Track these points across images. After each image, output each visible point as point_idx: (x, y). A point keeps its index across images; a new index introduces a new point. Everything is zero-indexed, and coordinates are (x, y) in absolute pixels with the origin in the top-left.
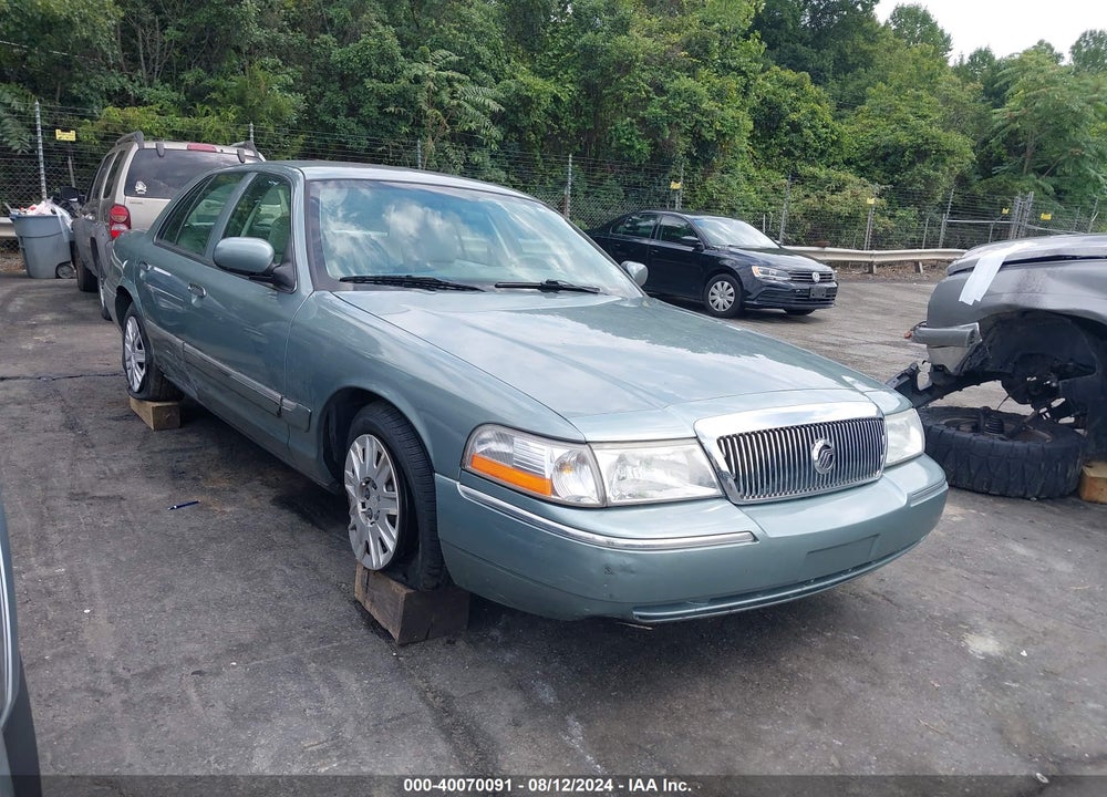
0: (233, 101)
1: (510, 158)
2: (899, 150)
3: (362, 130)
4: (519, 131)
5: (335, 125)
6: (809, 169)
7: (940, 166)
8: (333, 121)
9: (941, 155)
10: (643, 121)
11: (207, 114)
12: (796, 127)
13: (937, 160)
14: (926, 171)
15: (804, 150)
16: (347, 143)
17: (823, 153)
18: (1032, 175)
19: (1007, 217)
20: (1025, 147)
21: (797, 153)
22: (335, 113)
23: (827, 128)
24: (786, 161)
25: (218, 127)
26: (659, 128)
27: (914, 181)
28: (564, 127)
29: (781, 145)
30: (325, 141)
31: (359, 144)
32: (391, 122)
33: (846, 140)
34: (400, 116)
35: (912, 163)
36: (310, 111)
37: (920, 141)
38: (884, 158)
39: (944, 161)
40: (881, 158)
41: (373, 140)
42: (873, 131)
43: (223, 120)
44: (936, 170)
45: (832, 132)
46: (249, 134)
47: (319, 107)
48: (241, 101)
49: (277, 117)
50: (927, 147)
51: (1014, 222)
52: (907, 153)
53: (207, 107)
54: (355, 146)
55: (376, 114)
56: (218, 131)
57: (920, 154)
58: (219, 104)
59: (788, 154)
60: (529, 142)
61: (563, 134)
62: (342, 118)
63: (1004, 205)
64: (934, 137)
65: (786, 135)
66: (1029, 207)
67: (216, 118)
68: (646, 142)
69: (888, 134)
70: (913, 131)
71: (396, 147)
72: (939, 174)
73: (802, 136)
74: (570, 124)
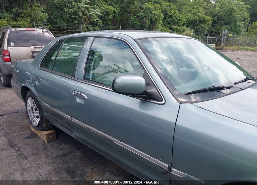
0: (28, 16)
1: (104, 28)
2: (195, 21)
3: (65, 23)
4: (106, 21)
5: (57, 22)
6: (174, 27)
7: (206, 24)
8: (56, 21)
9: (205, 22)
10: (138, 16)
11: (21, 20)
12: (171, 17)
13: (204, 23)
14: (203, 26)
15: (173, 22)
16: (61, 26)
17: (177, 23)
18: (225, 25)
19: (221, 36)
20: (222, 19)
21: (172, 23)
22: (57, 19)
23: (178, 16)
24: (169, 25)
25: (25, 24)
26: (142, 18)
27: (200, 28)
28: (117, 19)
29: (167, 21)
30: (54, 26)
31: (64, 27)
32: (72, 20)
33: (183, 19)
34: (75, 18)
35: (199, 24)
36: (50, 18)
37: (200, 18)
38: (192, 23)
39: (206, 23)
40: (191, 23)
41: (68, 25)
42: (188, 17)
43: (27, 21)
44: (205, 25)
45: (179, 17)
46: (34, 25)
47: (52, 17)
48: (30, 16)
49: (41, 20)
50: (202, 20)
51: (223, 37)
52: (197, 21)
53: (21, 18)
54: (63, 27)
55: (68, 18)
56: (25, 25)
57: (201, 22)
58: (24, 17)
59: (169, 23)
60: (108, 24)
61: (117, 21)
62: (59, 20)
63: (219, 33)
64: (203, 17)
65: (169, 18)
66: (226, 33)
67: (24, 21)
68: (139, 22)
69: (192, 17)
70: (198, 16)
71: (74, 27)
72: (206, 26)
73: (172, 18)
74: (118, 18)
